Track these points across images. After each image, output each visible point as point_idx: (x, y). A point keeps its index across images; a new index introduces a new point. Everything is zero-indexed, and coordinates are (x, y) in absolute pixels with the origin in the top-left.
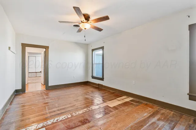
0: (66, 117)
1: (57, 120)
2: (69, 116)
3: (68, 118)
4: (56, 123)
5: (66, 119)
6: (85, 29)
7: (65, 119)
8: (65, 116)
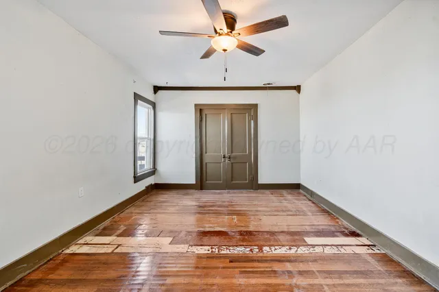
0: (273, 248)
1: (290, 249)
2: (266, 249)
3: (270, 246)
4: (293, 246)
5: (274, 246)
6: (225, 50)
7: (276, 247)
8: (274, 252)
